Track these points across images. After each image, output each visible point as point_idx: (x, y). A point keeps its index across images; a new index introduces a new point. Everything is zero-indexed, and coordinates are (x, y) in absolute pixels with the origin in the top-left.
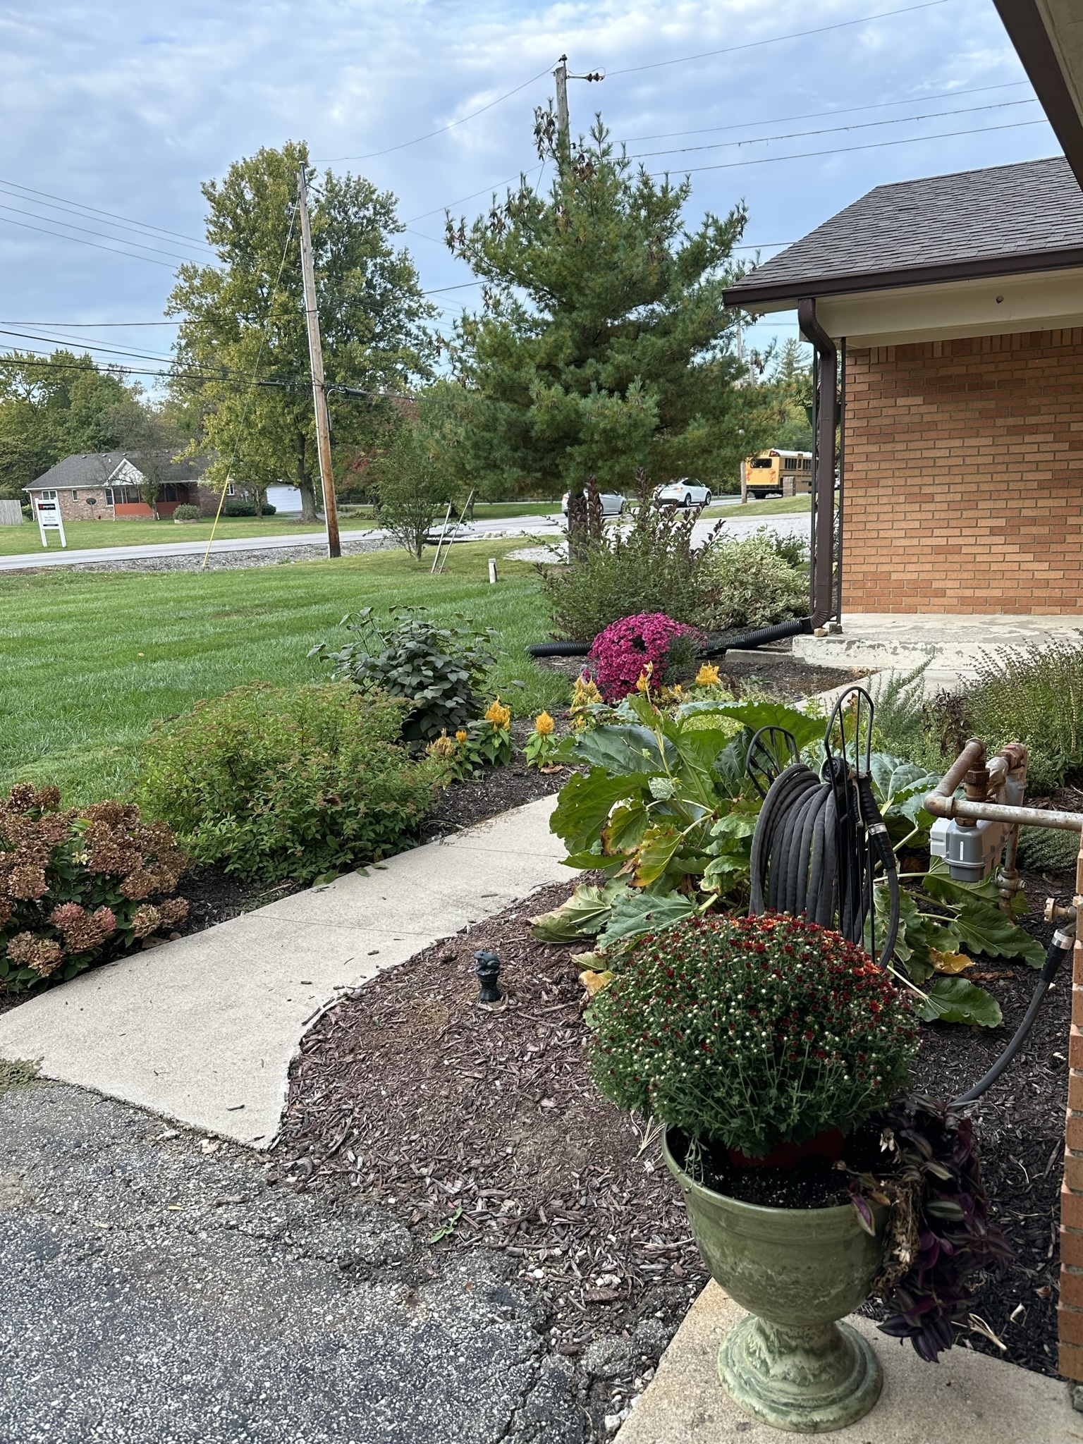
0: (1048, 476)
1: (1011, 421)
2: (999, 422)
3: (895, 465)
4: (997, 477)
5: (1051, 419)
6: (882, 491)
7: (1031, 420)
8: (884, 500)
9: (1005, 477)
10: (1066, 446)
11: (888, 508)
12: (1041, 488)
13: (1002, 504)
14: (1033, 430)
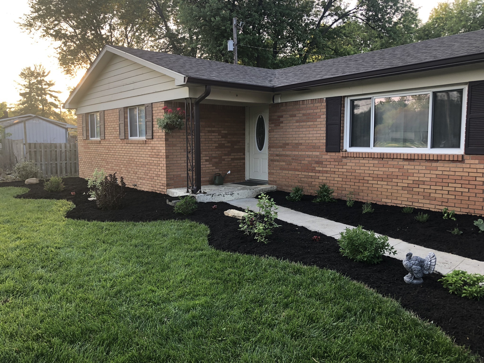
0: (217, 145)
1: (209, 129)
2: (206, 129)
3: (180, 140)
4: (206, 145)
5: (217, 129)
6: (177, 148)
7: (213, 129)
8: (178, 151)
9: (208, 145)
10: (220, 137)
11: (179, 154)
12: (216, 148)
13: (207, 153)
14: (214, 132)
